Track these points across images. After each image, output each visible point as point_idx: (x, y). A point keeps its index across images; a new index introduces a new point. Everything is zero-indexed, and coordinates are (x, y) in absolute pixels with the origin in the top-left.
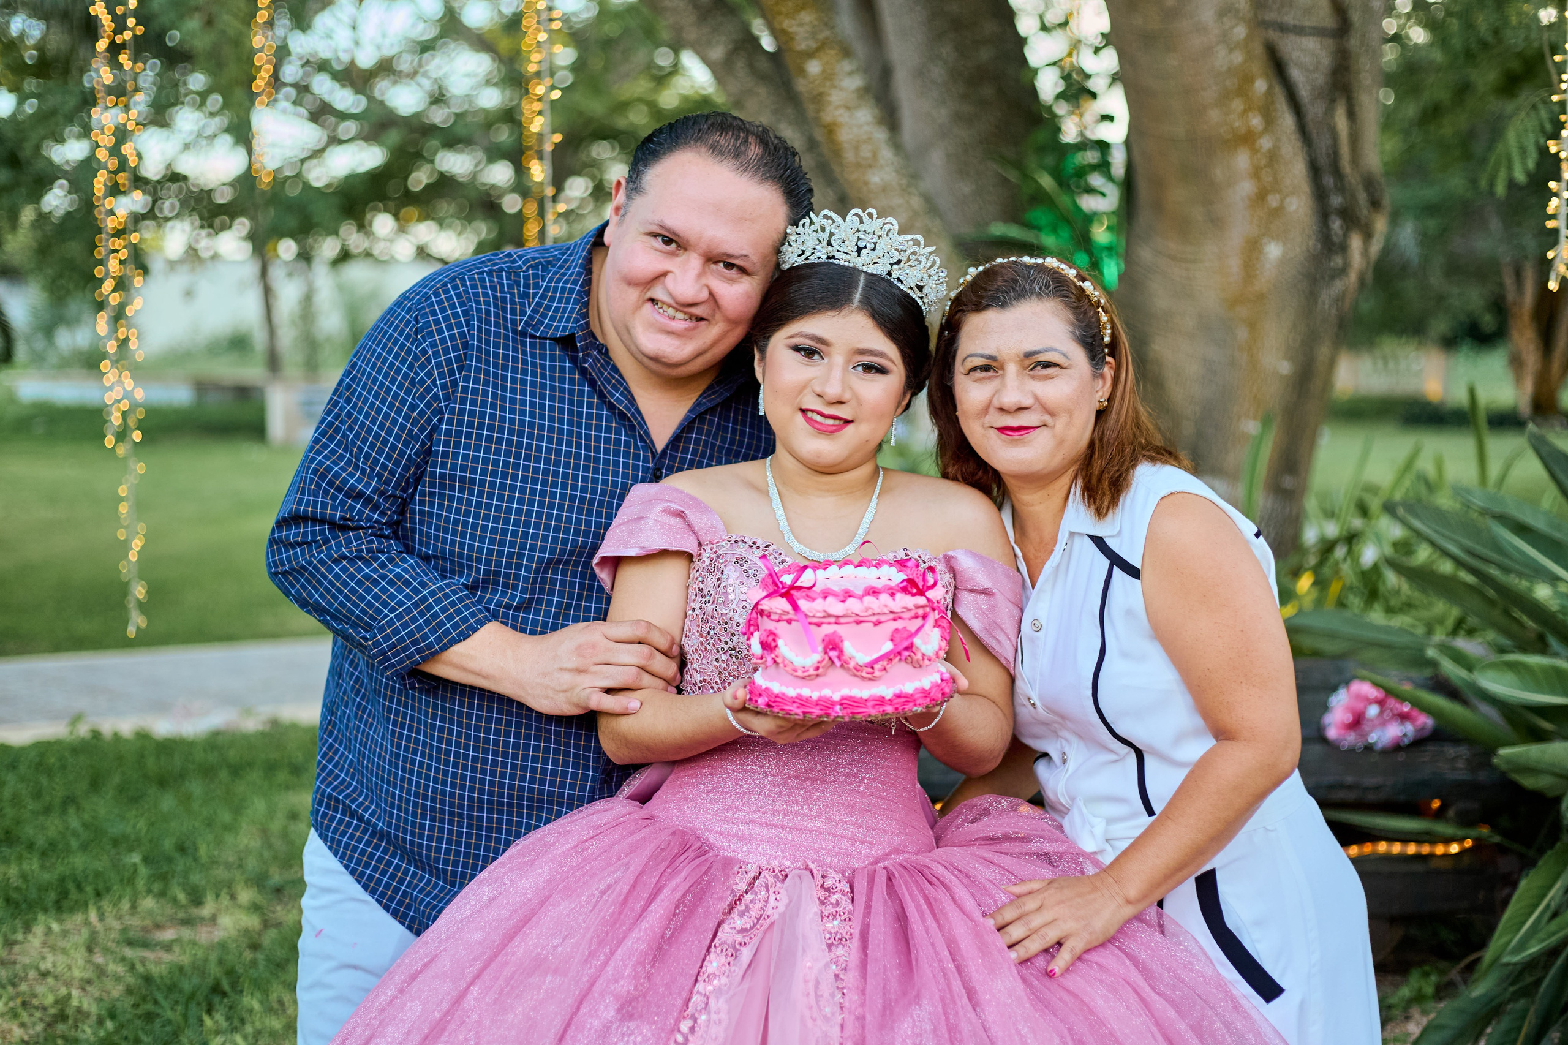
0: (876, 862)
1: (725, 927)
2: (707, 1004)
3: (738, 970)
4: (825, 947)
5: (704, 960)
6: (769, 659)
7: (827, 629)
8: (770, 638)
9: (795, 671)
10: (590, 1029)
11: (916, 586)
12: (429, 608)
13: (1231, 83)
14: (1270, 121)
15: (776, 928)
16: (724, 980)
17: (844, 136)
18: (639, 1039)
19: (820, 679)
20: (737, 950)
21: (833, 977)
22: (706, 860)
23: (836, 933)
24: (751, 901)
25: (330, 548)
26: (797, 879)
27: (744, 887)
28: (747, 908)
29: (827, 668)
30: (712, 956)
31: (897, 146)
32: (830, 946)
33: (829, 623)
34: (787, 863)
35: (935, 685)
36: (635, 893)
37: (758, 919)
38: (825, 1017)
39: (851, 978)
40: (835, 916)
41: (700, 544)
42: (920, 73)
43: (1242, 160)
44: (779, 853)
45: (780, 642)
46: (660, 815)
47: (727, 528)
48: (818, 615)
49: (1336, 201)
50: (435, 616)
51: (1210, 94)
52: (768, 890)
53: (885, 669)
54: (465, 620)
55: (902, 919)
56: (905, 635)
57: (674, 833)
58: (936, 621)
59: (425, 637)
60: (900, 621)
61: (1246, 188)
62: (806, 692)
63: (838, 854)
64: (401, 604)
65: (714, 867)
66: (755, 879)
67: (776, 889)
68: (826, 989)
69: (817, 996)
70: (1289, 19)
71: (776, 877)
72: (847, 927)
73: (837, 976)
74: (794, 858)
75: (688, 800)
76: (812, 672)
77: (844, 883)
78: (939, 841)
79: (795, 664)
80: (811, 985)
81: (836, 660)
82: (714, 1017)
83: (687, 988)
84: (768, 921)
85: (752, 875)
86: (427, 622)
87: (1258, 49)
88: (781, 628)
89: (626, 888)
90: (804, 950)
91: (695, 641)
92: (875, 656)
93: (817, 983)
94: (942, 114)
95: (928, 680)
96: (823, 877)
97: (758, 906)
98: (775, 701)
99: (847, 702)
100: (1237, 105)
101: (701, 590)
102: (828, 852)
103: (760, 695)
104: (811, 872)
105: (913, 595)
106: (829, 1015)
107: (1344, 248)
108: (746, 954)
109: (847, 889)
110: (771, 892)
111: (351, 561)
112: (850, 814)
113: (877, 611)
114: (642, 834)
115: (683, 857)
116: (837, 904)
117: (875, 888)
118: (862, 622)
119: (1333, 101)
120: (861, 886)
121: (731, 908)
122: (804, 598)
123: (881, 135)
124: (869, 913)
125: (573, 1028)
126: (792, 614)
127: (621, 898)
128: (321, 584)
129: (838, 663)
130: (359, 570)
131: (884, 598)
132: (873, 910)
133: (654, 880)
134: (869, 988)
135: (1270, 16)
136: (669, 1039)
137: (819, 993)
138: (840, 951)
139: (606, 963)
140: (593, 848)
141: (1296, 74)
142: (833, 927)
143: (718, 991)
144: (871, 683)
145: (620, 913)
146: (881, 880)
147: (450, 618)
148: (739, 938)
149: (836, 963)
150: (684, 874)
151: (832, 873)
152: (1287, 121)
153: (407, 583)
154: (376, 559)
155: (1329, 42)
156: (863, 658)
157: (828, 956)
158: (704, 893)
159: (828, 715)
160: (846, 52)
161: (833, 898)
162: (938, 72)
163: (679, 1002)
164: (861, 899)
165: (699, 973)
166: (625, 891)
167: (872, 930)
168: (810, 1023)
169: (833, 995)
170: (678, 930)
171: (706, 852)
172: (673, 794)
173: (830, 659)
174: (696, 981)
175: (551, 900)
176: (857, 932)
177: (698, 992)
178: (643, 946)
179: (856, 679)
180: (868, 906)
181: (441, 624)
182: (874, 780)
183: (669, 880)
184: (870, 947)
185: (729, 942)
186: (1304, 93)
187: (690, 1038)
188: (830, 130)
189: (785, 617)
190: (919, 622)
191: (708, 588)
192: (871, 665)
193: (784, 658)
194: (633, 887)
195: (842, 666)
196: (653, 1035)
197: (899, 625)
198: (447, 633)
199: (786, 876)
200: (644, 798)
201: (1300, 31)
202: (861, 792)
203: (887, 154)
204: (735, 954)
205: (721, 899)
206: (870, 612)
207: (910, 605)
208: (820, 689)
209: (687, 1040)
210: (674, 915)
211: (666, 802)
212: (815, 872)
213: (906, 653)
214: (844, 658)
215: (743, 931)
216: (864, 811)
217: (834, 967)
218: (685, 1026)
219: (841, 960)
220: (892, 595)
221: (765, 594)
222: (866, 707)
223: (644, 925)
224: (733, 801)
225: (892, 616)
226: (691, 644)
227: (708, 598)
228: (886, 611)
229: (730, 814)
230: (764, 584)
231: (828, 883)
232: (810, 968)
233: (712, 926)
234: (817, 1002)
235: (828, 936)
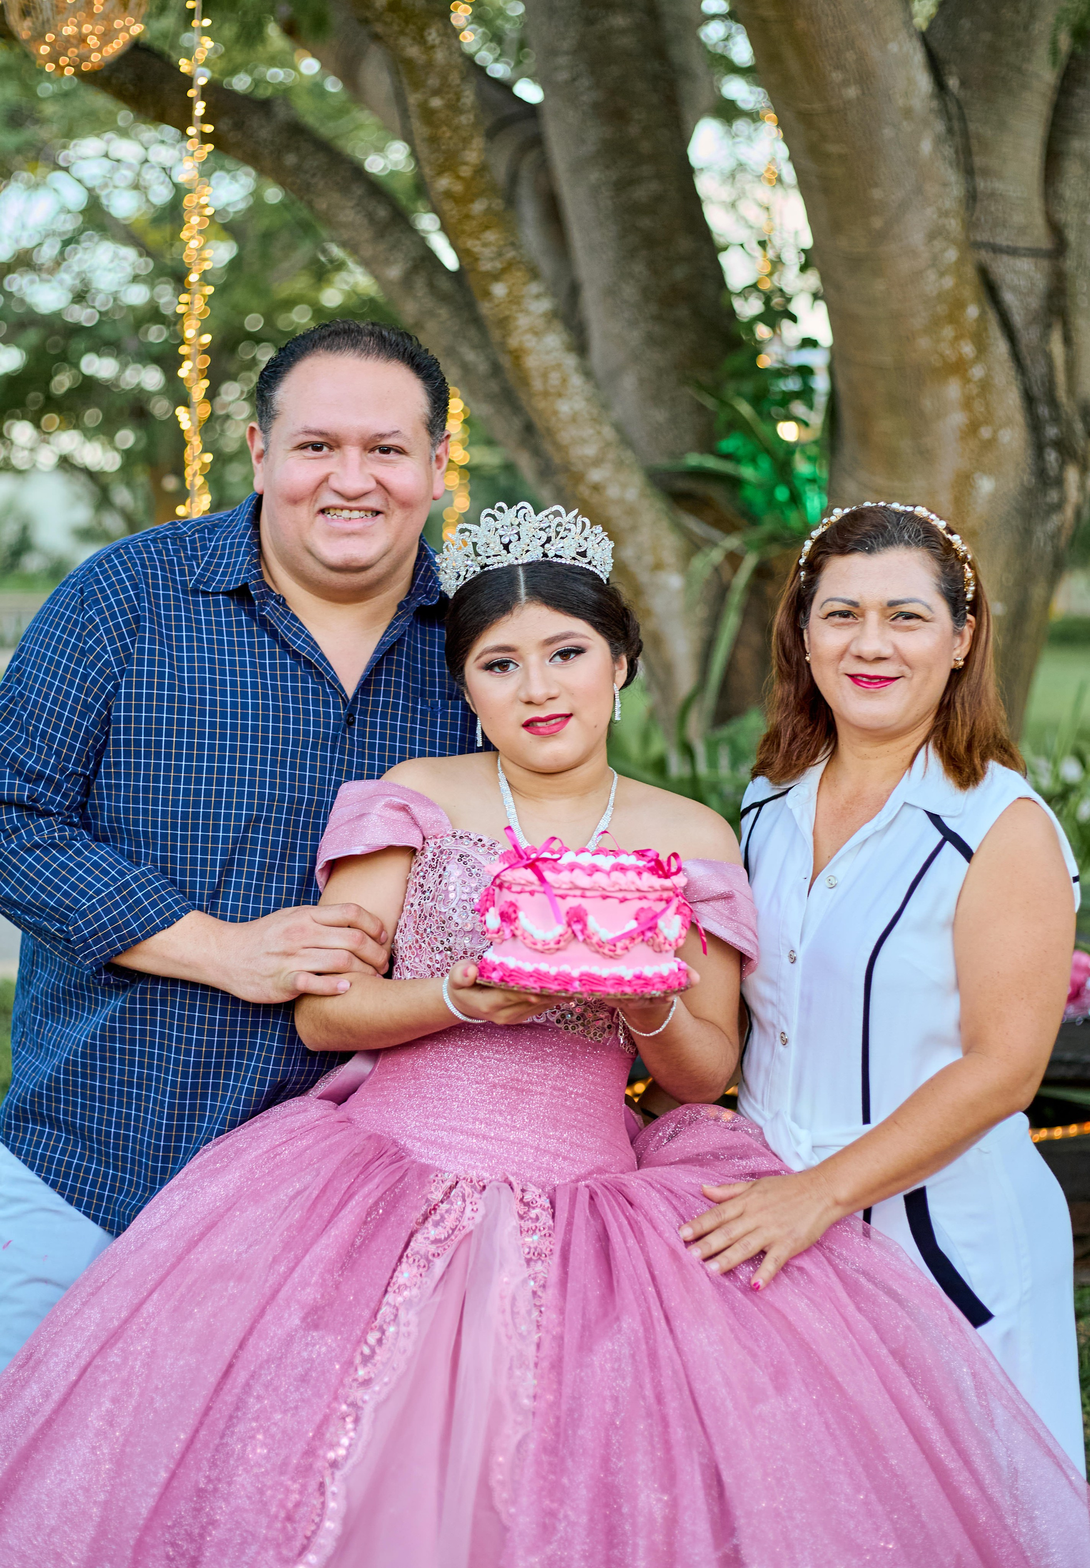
0: (578, 1181)
1: (419, 1237)
2: (396, 1316)
3: (430, 1282)
4: (523, 1262)
5: (394, 1271)
6: (507, 933)
7: (572, 902)
8: (511, 910)
9: (535, 944)
10: (272, 1338)
11: (662, 869)
12: (132, 893)
13: (942, 309)
14: (982, 348)
15: (474, 1240)
16: (415, 1291)
17: (531, 362)
18: (324, 1349)
19: (560, 954)
20: (429, 1261)
21: (530, 1294)
22: (401, 1167)
23: (536, 1248)
24: (447, 1211)
25: (20, 838)
26: (496, 1191)
27: (438, 1196)
28: (442, 1218)
29: (568, 942)
30: (404, 1266)
31: (588, 374)
32: (528, 1261)
33: (575, 896)
34: (486, 1175)
35: (672, 973)
36: (325, 1199)
37: (453, 1230)
38: (520, 1335)
39: (550, 1296)
40: (534, 1231)
41: (424, 839)
42: (611, 292)
43: (953, 390)
44: (478, 1164)
45: (521, 915)
46: (357, 1117)
47: (452, 823)
48: (564, 886)
49: (1052, 432)
50: (138, 902)
51: (919, 321)
52: (464, 1201)
53: (627, 948)
54: (169, 907)
55: (604, 1239)
56: (651, 915)
57: (370, 1137)
58: (678, 908)
59: (127, 924)
60: (645, 901)
61: (957, 419)
62: (544, 967)
63: (539, 1169)
64: (98, 892)
65: (409, 1174)
66: (451, 1188)
67: (473, 1200)
68: (524, 1304)
69: (513, 1313)
70: (1002, 239)
71: (473, 1187)
72: (547, 1243)
73: (534, 1293)
74: (492, 1170)
75: (388, 1104)
76: (552, 945)
77: (544, 1198)
78: (640, 1162)
79: (536, 936)
80: (507, 1303)
81: (579, 934)
82: (403, 1329)
83: (376, 1299)
84: (464, 1232)
85: (448, 1184)
86: (130, 908)
87: (970, 272)
88: (523, 900)
89: (316, 1192)
90: (501, 1265)
91: (409, 938)
92: (619, 933)
93: (514, 1299)
94: (635, 336)
95: (667, 966)
96: (523, 1191)
97: (453, 1216)
98: (509, 975)
99: (588, 979)
100: (948, 332)
101: (422, 886)
102: (529, 1166)
103: (494, 969)
104: (510, 1185)
105: (660, 877)
106: (525, 1333)
107: (1059, 482)
108: (439, 1265)
109: (548, 1205)
110: (468, 1202)
111: (46, 851)
112: (555, 1128)
113: (624, 887)
114: (337, 1138)
115: (377, 1163)
116: (537, 1219)
117: (577, 1206)
118: (608, 897)
119: (1048, 326)
120: (563, 1203)
121: (426, 1218)
122: (550, 869)
123: (570, 361)
124: (570, 1231)
125: (255, 1333)
126: (537, 885)
127: (309, 1203)
128: (12, 875)
129: (581, 937)
130: (54, 859)
131: (632, 875)
132: (574, 1228)
133: (345, 1186)
134: (569, 1307)
135: (983, 236)
136: (354, 1350)
137: (516, 1310)
138: (539, 1267)
139: (292, 1270)
140: (286, 1153)
141: (1009, 298)
142: (533, 1242)
143: (409, 1303)
144: (611, 961)
145: (308, 1219)
146: (583, 1198)
147: (153, 904)
148: (433, 1249)
149: (534, 1279)
150: (376, 1180)
151: (531, 1188)
152: (1001, 347)
153: (105, 872)
154: (71, 846)
155: (1045, 264)
156: (606, 934)
157: (526, 1272)
158: (398, 1202)
159: (567, 990)
160: (534, 274)
161: (533, 1213)
162: (629, 291)
163: (367, 1313)
164: (562, 1215)
165: (389, 1284)
166: (314, 1196)
167: (573, 1248)
168: (504, 1341)
169: (529, 1313)
170: (371, 1237)
171: (402, 1158)
172: (373, 1097)
173: (573, 932)
174: (386, 1291)
175: (238, 1205)
176: (557, 1249)
177: (388, 1303)
178: (331, 1253)
179: (597, 956)
180: (570, 1223)
181: (144, 911)
182: (582, 1095)
183: (362, 1186)
184: (571, 1265)
185: (422, 1252)
186: (1018, 319)
187: (377, 1351)
188: (517, 356)
189: (528, 889)
190: (663, 905)
191: (429, 884)
192: (613, 943)
193: (524, 931)
194: (323, 1191)
195: (584, 940)
196: (338, 1346)
197: (644, 904)
198: (150, 920)
199: (484, 1187)
200: (340, 1098)
201: (1013, 252)
202: (567, 1107)
203: (576, 381)
204: (428, 1264)
205: (416, 1208)
206: (617, 888)
207: (657, 886)
208: (559, 964)
209: (373, 1352)
210: (365, 1223)
211: (365, 1106)
212: (515, 1185)
213: (649, 934)
214: (586, 932)
215: (436, 1241)
216: (570, 1127)
217: (532, 1283)
218: (372, 1338)
219: (540, 1276)
220: (639, 874)
221: (507, 865)
222: (605, 986)
223: (333, 1232)
224: (435, 1107)
225: (638, 894)
226: (404, 941)
227: (427, 894)
228: (633, 888)
229: (431, 1120)
230: (504, 857)
231: (528, 1197)
232: (507, 1283)
233: (405, 1236)
234: (513, 1319)
235: (527, 1250)
